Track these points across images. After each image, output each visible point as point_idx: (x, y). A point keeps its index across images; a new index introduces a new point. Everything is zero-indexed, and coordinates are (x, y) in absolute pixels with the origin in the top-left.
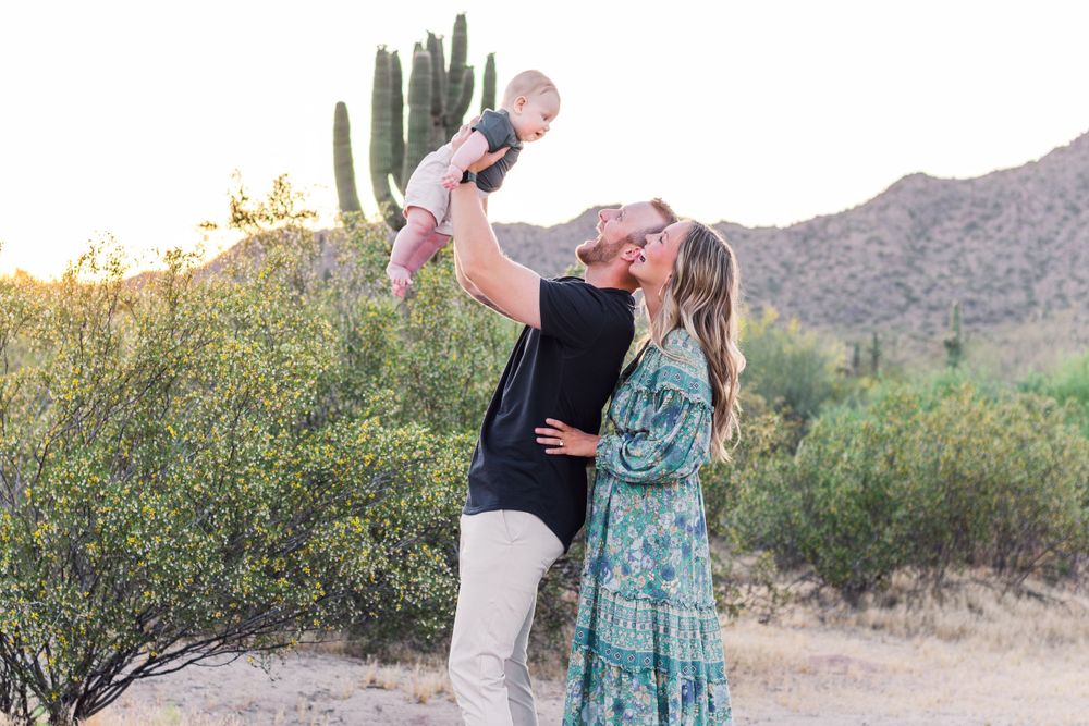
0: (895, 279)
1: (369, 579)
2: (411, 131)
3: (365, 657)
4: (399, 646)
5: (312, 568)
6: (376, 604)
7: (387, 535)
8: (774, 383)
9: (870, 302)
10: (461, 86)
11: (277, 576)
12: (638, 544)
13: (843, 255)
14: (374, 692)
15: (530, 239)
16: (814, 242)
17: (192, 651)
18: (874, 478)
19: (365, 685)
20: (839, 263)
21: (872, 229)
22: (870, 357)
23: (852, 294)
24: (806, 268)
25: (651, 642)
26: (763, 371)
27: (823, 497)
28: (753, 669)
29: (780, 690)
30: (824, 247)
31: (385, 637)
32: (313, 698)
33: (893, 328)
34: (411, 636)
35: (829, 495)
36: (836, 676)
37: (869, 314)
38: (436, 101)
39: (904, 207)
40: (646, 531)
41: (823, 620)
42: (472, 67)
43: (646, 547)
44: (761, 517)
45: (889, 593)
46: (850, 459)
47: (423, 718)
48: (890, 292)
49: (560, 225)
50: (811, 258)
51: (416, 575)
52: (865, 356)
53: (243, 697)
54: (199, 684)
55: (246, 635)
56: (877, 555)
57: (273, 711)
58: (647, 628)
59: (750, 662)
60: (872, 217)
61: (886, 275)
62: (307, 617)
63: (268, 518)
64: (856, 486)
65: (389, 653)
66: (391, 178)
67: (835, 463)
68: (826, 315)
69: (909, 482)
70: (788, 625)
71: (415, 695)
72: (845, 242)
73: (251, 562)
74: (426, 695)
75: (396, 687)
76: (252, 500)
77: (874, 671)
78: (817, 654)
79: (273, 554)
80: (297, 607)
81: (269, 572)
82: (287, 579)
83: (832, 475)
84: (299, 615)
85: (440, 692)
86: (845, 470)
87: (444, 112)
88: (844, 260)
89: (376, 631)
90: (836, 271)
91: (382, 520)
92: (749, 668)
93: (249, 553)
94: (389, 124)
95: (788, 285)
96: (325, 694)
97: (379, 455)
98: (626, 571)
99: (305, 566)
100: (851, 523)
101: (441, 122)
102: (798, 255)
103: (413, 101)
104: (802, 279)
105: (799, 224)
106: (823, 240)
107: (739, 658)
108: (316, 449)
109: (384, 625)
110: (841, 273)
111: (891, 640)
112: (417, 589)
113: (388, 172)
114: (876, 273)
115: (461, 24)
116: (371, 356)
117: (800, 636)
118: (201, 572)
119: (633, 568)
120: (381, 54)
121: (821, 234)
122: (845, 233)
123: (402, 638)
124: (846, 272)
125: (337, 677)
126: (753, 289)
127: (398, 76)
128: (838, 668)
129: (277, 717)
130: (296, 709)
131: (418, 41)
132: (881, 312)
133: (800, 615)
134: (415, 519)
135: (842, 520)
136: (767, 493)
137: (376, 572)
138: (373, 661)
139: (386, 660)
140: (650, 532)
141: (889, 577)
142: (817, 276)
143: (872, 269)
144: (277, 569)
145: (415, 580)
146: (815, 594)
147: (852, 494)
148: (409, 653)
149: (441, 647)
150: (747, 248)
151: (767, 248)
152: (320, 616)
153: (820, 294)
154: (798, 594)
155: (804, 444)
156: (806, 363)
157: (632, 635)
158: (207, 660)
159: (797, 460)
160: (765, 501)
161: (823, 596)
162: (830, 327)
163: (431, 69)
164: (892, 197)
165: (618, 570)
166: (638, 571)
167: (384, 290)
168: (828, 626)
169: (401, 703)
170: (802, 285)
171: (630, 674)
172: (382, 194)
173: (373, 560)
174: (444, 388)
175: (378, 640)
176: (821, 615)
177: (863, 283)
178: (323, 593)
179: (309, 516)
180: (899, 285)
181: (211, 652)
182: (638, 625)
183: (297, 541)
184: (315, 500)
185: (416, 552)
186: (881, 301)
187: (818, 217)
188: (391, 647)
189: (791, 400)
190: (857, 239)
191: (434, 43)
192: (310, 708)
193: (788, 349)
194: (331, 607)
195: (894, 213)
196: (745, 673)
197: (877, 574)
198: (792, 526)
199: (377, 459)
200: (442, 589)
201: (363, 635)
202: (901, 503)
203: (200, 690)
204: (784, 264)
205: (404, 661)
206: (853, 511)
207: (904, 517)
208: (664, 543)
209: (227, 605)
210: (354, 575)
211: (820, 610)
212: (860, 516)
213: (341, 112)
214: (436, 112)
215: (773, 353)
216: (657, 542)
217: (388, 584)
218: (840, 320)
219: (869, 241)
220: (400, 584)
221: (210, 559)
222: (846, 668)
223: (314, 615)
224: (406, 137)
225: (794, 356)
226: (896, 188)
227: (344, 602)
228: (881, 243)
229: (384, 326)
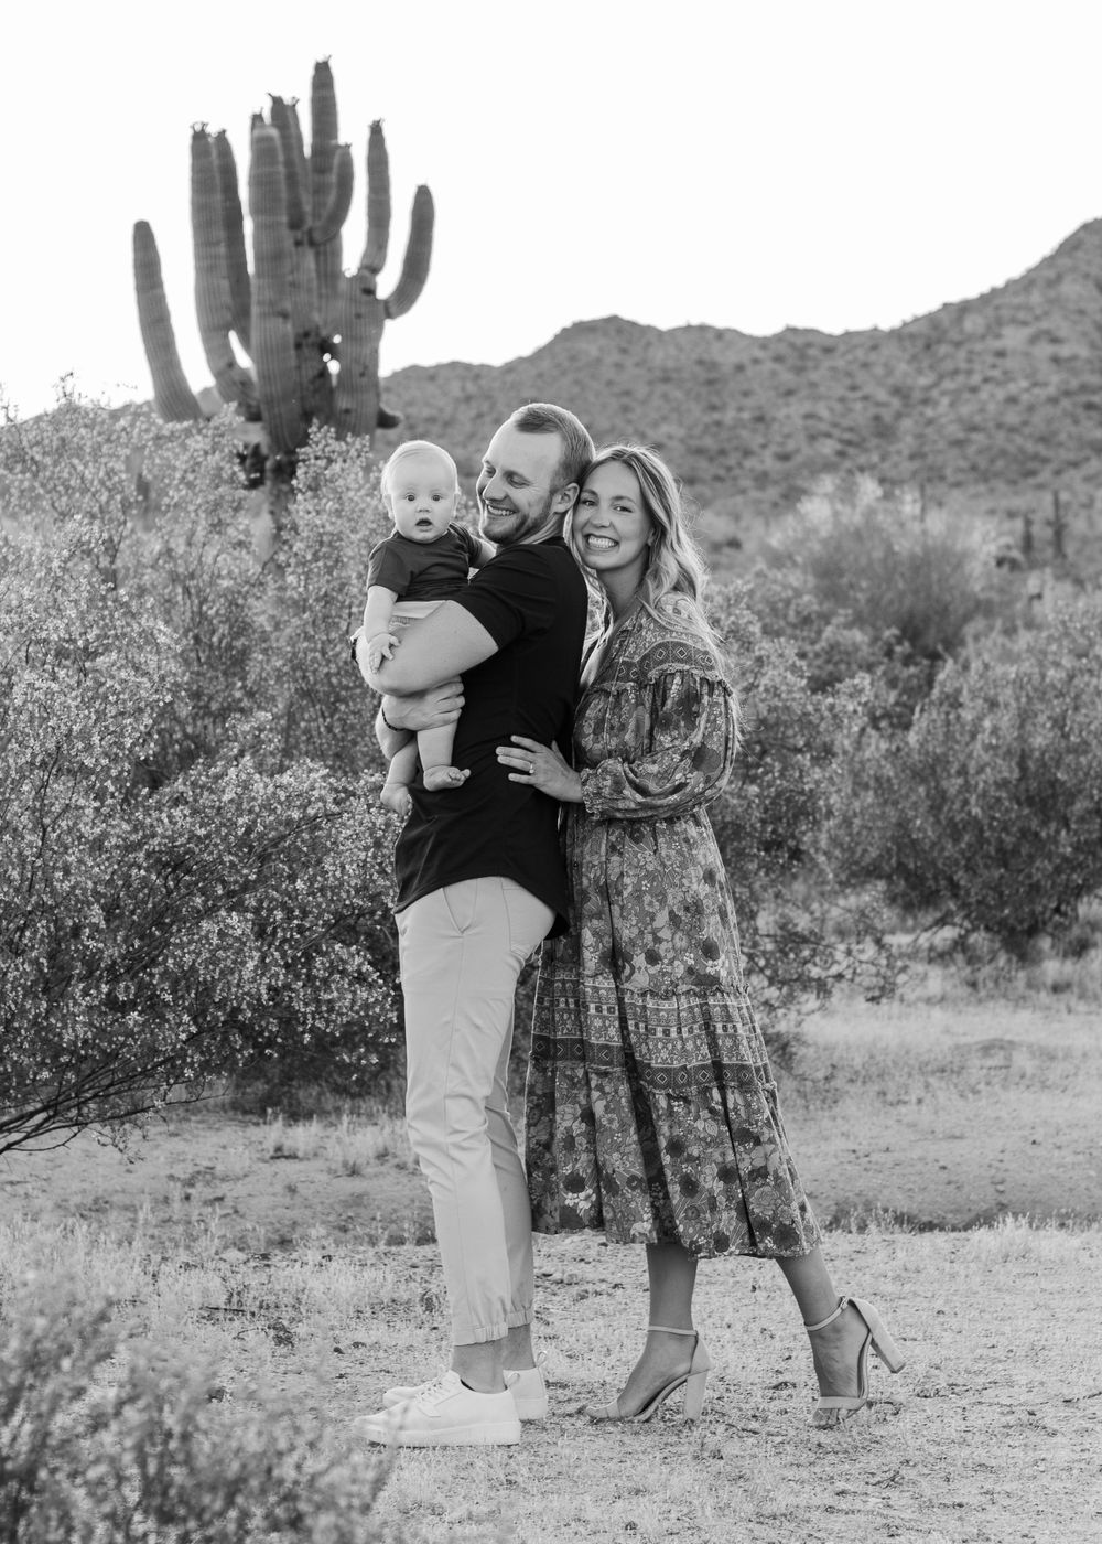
0: (1084, 398)
1: (259, 1000)
2: (259, 258)
3: (263, 1113)
4: (315, 1091)
5: (174, 992)
6: (274, 1035)
7: (280, 934)
8: (885, 601)
9: (1043, 439)
10: (333, 178)
11: (124, 1008)
12: (662, 919)
13: (994, 366)
14: (283, 1165)
15: (471, 388)
16: (943, 349)
17: (9, 1131)
18: (1037, 754)
19: (267, 1156)
20: (986, 380)
21: (1037, 318)
22: (1049, 533)
23: (1013, 430)
24: (935, 393)
25: (705, 1050)
26: (864, 584)
27: (959, 792)
28: (863, 1073)
29: (905, 1103)
30: (962, 354)
31: (291, 1079)
32: (190, 1183)
33: (1088, 479)
34: (330, 1074)
35: (967, 787)
36: (992, 1073)
37: (1045, 461)
38: (295, 206)
39: (1087, 276)
40: (670, 897)
41: (973, 985)
42: (348, 146)
43: (674, 920)
44: (865, 832)
45: (1076, 931)
46: (995, 731)
47: (360, 1196)
48: (1076, 422)
49: (521, 360)
50: (941, 377)
51: (328, 989)
52: (1042, 532)
53: (84, 1191)
54: (14, 1178)
55: (86, 1101)
56: (1049, 876)
57: (132, 1208)
58: (697, 1032)
59: (858, 1062)
60: (1036, 297)
61: (1067, 393)
62: (173, 1066)
63: (103, 925)
64: (1010, 771)
65: (299, 1103)
66: (233, 337)
67: (973, 736)
68: (974, 468)
69: (1090, 756)
70: (919, 999)
71: (345, 1164)
72: (997, 344)
73: (85, 993)
74: (361, 1161)
75: (316, 1155)
76: (78, 901)
77: (1052, 1058)
78: (963, 1040)
79: (115, 979)
80: (157, 1052)
81: (111, 1002)
82: (140, 1014)
83: (970, 756)
84: (160, 1064)
85: (382, 1156)
86: (988, 748)
87: (309, 222)
88: (996, 373)
89: (277, 1071)
90: (984, 395)
91: (270, 911)
92: (857, 1072)
93: (80, 980)
94: (222, 250)
95: (907, 424)
96: (208, 1174)
97: (258, 816)
98: (653, 958)
99: (163, 990)
100: (1005, 829)
101: (306, 240)
102: (920, 372)
103: (257, 211)
104: (929, 412)
105: (916, 320)
106: (958, 345)
107: (841, 1058)
108: (164, 816)
109: (288, 1060)
110: (991, 397)
111: (1081, 1007)
112: (331, 1010)
113: (228, 328)
114: (1051, 390)
115: (323, 77)
116: (230, 647)
117: (937, 1014)
118: (13, 1014)
119: (662, 953)
120: (199, 137)
121: (954, 335)
122: (994, 328)
123: (317, 1078)
124: (1001, 394)
125: (224, 1147)
126: (847, 436)
127: (229, 170)
128: (997, 1059)
129: (141, 1216)
130: (166, 1200)
131: (257, 111)
132: (1064, 455)
133: (937, 980)
134: (319, 905)
135: (990, 825)
136: (871, 793)
137: (270, 988)
138: (276, 1118)
139: (296, 1115)
140: (674, 898)
141: (1075, 909)
142: (952, 405)
143: (1045, 385)
144: (122, 998)
145: (328, 997)
146: (960, 944)
147: (1003, 784)
148: (330, 1101)
149: (378, 1085)
150: (833, 369)
151: (865, 365)
152: (192, 1063)
153: (961, 435)
154: (932, 948)
155: (922, 710)
156: (933, 564)
157: (679, 1046)
158: (30, 1143)
159: (913, 738)
160: (871, 806)
161: (974, 947)
162: (982, 488)
163: (281, 157)
164: (1065, 262)
165: (639, 960)
166: (671, 955)
167: (240, 544)
168: (983, 993)
169: (324, 1177)
170: (930, 422)
171: (686, 1100)
172: (222, 364)
173: (263, 974)
174: (347, 688)
175: (282, 1085)
176: (971, 978)
177: (1031, 408)
178: (194, 1029)
179: (162, 915)
180: (1090, 406)
181: (38, 1130)
182: (684, 1030)
183: (148, 954)
184: (170, 892)
185: (326, 954)
186: (1063, 437)
187: (946, 306)
188: (301, 1094)
189: (912, 630)
190: (1013, 338)
191: (282, 112)
192: (188, 1198)
193: (903, 546)
194: (208, 1047)
195: (1071, 289)
196: (852, 1081)
197: (1053, 905)
198: (914, 842)
199: (255, 822)
200: (367, 1006)
201: (257, 1078)
202: (1080, 792)
203: (17, 1187)
204: (897, 391)
205: (323, 1113)
206: (1008, 811)
207: (1089, 812)
208: (696, 909)
209: (56, 1057)
210: (236, 998)
211: (968, 970)
212: (1018, 817)
213: (143, 235)
214: (295, 225)
215: (878, 554)
216: (687, 909)
217: (289, 1007)
218: (997, 475)
219: (1034, 340)
220: (306, 1005)
221: (25, 996)
222: (1008, 1058)
223: (184, 1061)
224: (251, 268)
225: (913, 557)
226: (1071, 246)
227: (225, 1039)
228: (1055, 340)
229: (245, 599)
